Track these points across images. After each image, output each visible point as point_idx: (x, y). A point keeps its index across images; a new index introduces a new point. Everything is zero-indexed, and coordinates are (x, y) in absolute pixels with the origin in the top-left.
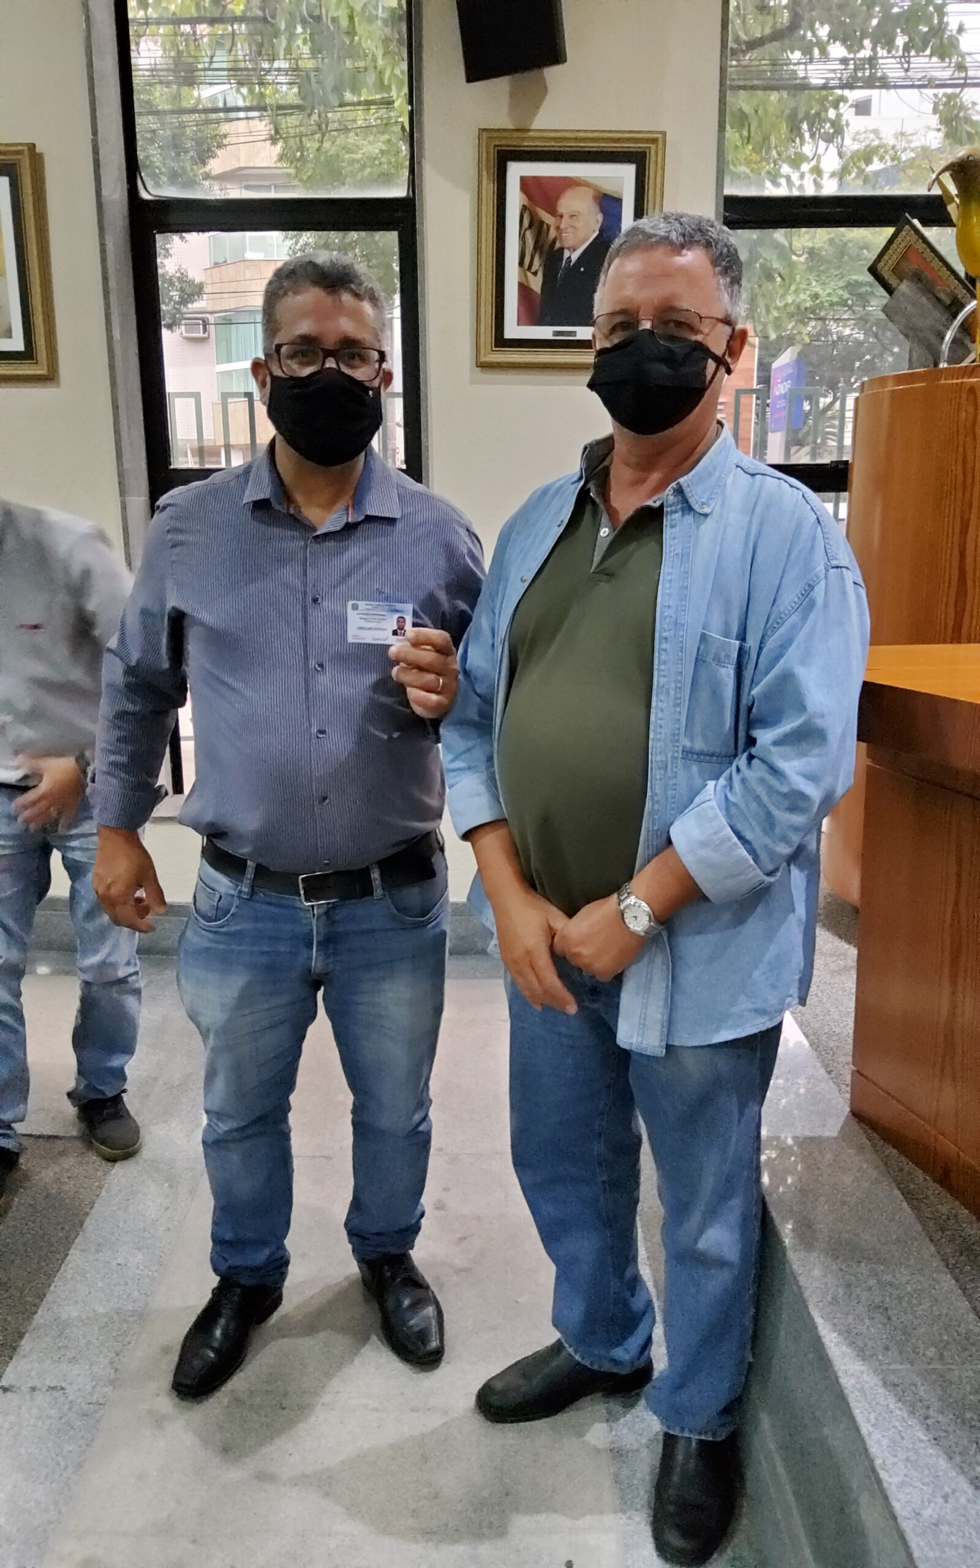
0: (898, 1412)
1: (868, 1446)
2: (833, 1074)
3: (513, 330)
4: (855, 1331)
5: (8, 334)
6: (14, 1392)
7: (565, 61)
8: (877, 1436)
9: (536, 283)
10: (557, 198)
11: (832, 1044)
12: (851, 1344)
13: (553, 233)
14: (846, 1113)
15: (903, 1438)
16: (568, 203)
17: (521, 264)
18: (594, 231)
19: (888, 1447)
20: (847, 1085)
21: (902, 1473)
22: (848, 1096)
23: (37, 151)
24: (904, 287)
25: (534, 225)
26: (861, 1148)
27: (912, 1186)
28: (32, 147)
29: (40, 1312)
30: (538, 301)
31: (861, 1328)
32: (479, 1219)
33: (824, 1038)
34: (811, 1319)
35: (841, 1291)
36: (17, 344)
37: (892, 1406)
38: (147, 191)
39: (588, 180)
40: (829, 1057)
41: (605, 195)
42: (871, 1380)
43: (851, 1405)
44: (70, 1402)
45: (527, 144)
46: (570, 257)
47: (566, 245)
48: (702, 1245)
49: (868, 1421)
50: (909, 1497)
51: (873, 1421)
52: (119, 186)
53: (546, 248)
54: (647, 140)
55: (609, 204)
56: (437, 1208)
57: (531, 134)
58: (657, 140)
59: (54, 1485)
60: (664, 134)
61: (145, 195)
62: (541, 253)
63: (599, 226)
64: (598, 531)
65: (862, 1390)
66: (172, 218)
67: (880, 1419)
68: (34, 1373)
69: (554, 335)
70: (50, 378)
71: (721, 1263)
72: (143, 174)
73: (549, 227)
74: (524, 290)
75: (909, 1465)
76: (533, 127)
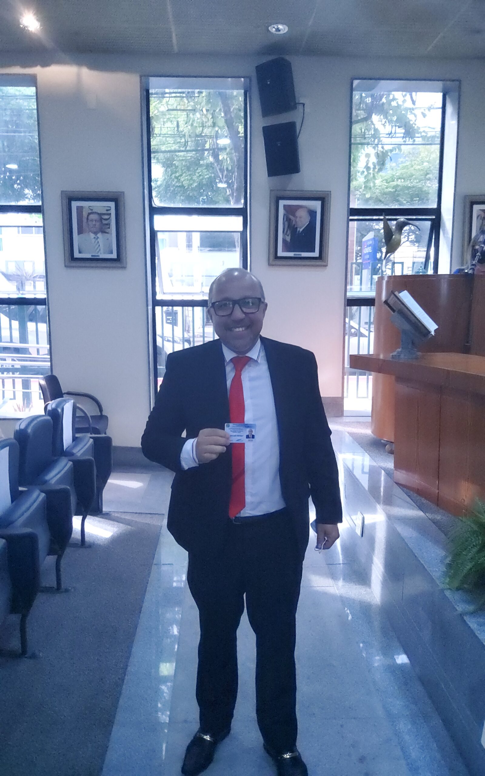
3: (280, 253)
5: (111, 252)
7: (300, 172)
10: (296, 212)
13: (294, 223)
16: (299, 213)
17: (283, 232)
23: (125, 194)
25: (287, 219)
26: (397, 488)
27: (410, 495)
30: (289, 244)
38: (154, 204)
45: (286, 194)
46: (299, 231)
47: (298, 226)
52: (147, 202)
53: (292, 226)
54: (325, 194)
57: (287, 191)
58: (329, 193)
60: (331, 191)
70: (123, 268)
72: (154, 199)
73: (292, 221)
74: (284, 241)
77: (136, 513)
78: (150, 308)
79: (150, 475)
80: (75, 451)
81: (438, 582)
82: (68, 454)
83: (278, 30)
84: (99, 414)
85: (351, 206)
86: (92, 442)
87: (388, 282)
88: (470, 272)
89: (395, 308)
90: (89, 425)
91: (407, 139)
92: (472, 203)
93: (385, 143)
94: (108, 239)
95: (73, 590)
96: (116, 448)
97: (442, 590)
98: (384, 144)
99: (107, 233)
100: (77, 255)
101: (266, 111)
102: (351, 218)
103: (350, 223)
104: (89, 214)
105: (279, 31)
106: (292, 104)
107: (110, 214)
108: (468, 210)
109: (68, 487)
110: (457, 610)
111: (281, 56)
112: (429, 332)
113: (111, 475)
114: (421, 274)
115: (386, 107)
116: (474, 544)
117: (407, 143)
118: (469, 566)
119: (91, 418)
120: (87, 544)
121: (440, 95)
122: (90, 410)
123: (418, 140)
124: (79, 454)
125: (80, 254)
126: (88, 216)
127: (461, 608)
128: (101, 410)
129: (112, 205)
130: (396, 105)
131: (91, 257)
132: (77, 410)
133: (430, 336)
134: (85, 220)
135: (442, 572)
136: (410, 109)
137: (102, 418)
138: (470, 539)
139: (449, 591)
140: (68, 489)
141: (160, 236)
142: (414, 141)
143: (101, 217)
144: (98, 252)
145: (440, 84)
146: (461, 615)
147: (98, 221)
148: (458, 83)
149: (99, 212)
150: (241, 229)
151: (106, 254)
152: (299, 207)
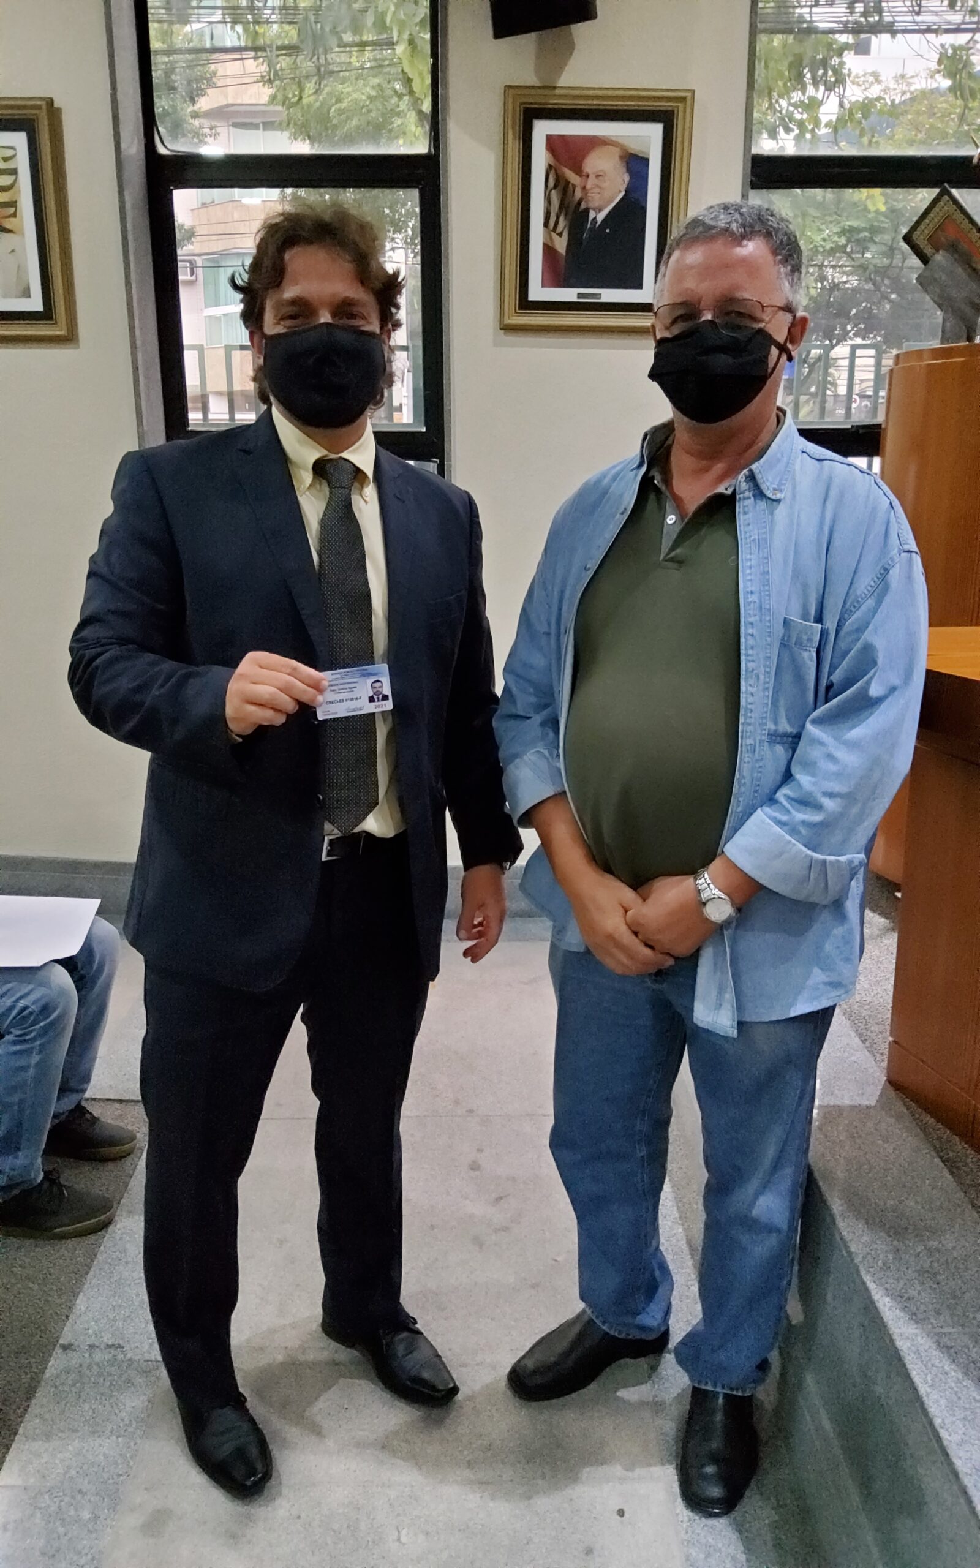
0: (953, 1374)
1: (926, 1406)
2: (868, 1044)
3: (537, 292)
4: (906, 1296)
5: (26, 293)
6: (74, 1350)
7: (595, 17)
8: (934, 1396)
9: (561, 245)
10: (583, 158)
11: (864, 1013)
12: (904, 1309)
13: (578, 194)
14: (883, 1082)
15: (959, 1398)
16: (595, 162)
17: (546, 224)
18: (620, 192)
19: (946, 1407)
20: (882, 1054)
21: (961, 1432)
22: (885, 1064)
23: (55, 105)
24: (940, 258)
25: (559, 184)
26: (899, 1117)
27: (951, 1154)
28: (50, 102)
29: (92, 1273)
30: (563, 262)
31: (913, 1292)
32: (514, 1179)
33: (856, 1007)
34: (864, 1283)
35: (890, 1257)
36: (36, 303)
37: (946, 1368)
38: (164, 145)
39: (614, 139)
40: (863, 1027)
41: (631, 154)
42: (925, 1343)
43: (909, 1366)
44: (130, 1360)
45: (555, 102)
46: (595, 218)
47: (591, 205)
48: (755, 1212)
49: (926, 1382)
50: (969, 1454)
51: (930, 1381)
52: (136, 141)
53: (572, 208)
55: (636, 164)
56: (472, 1169)
57: (557, 92)
58: (685, 99)
59: (120, 1439)
60: (693, 92)
61: (162, 150)
62: (566, 215)
63: (625, 186)
64: (664, 519)
65: (917, 1352)
66: (190, 175)
67: (937, 1380)
68: (90, 1331)
69: (578, 298)
70: (70, 338)
71: (770, 1229)
72: (160, 129)
73: (574, 187)
74: (549, 251)
75: (967, 1423)
76: (559, 85)
94: (13, 251)
99: (10, 231)
107: (16, 171)
129: (20, 140)
151: (10, 297)
152: (593, 143)
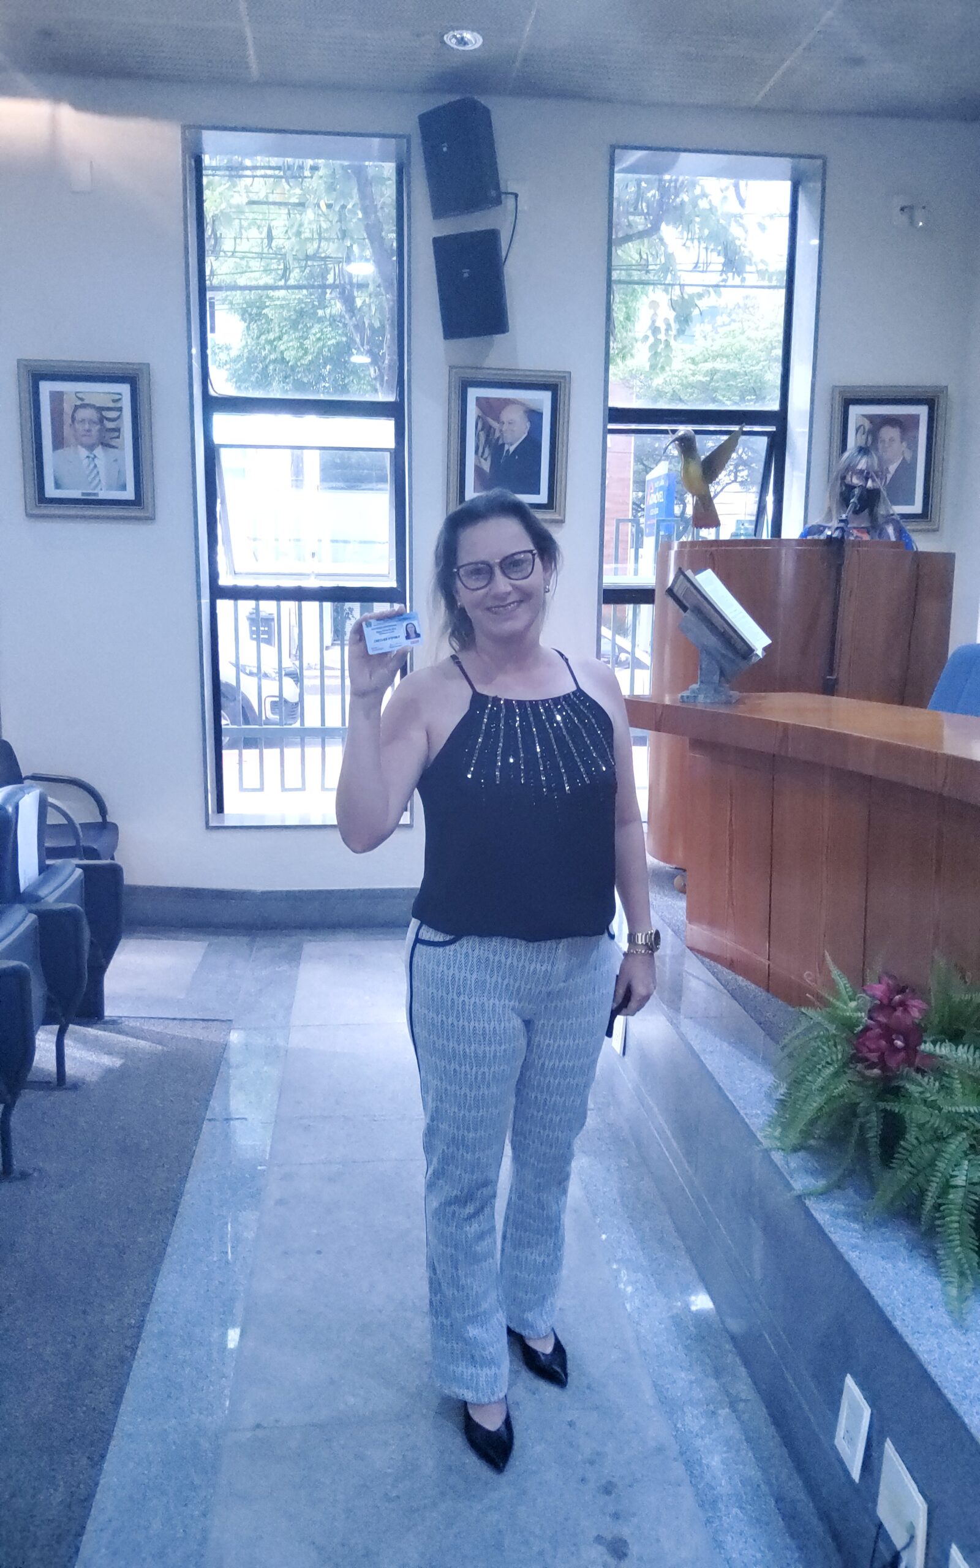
5: (124, 487)
7: (508, 331)
9: (486, 466)
10: (501, 412)
13: (497, 434)
16: (508, 414)
17: (476, 452)
18: (525, 433)
23: (150, 368)
25: (486, 429)
27: (715, 970)
28: (148, 366)
30: (488, 476)
36: (129, 494)
38: (215, 390)
45: (481, 376)
46: (509, 449)
47: (506, 441)
52: (199, 391)
53: (494, 441)
54: (559, 377)
55: (534, 416)
57: (483, 370)
58: (566, 377)
60: (570, 373)
61: (212, 393)
63: (527, 430)
70: (149, 519)
72: (212, 379)
73: (495, 430)
74: (478, 470)
76: (485, 366)
77: (174, 1019)
78: (205, 601)
79: (206, 944)
80: (42, 893)
81: (759, 1135)
82: (29, 898)
83: (462, 41)
84: (100, 820)
85: (613, 403)
86: (80, 876)
87: (679, 554)
88: (836, 534)
89: (687, 605)
90: (78, 841)
91: (730, 275)
92: (848, 402)
93: (686, 283)
94: (116, 460)
95: (35, 1174)
96: (134, 889)
97: (767, 1152)
98: (684, 285)
99: (113, 447)
100: (51, 492)
101: (441, 208)
102: (611, 426)
103: (609, 437)
104: (76, 407)
105: (465, 43)
106: (493, 193)
107: (120, 409)
108: (838, 415)
109: (25, 965)
110: (794, 1189)
111: (468, 95)
112: (751, 650)
113: (121, 943)
114: (743, 538)
115: (688, 210)
116: (829, 1060)
117: (728, 284)
118: (817, 1102)
119: (81, 827)
120: (68, 1085)
121: (786, 186)
122: (82, 813)
123: (751, 279)
124: (51, 899)
125: (58, 491)
126: (75, 411)
127: (801, 1183)
128: (103, 811)
129: (125, 389)
130: (708, 207)
131: (80, 496)
132: (49, 809)
133: (754, 660)
134: (67, 420)
135: (769, 1116)
136: (735, 216)
137: (105, 827)
138: (820, 1051)
139: (781, 1153)
140: (25, 968)
141: (226, 457)
142: (743, 280)
143: (101, 414)
144: (97, 486)
145: (785, 164)
146: (799, 1197)
147: (94, 422)
148: (819, 162)
149: (98, 405)
150: (391, 444)
151: (112, 490)
152: (507, 402)
